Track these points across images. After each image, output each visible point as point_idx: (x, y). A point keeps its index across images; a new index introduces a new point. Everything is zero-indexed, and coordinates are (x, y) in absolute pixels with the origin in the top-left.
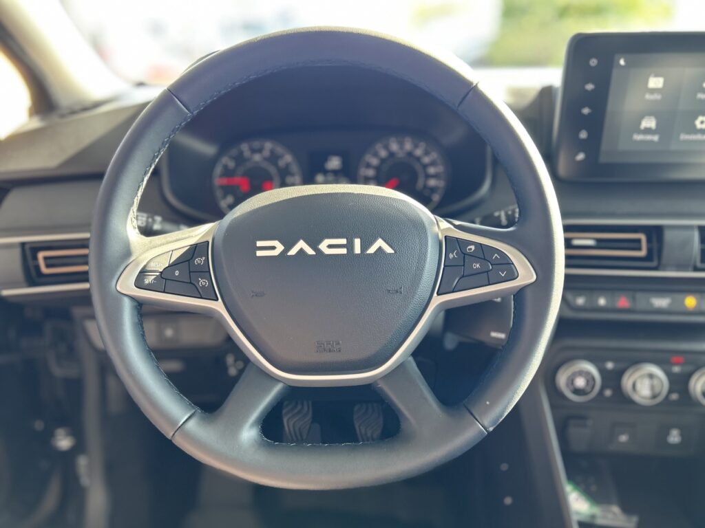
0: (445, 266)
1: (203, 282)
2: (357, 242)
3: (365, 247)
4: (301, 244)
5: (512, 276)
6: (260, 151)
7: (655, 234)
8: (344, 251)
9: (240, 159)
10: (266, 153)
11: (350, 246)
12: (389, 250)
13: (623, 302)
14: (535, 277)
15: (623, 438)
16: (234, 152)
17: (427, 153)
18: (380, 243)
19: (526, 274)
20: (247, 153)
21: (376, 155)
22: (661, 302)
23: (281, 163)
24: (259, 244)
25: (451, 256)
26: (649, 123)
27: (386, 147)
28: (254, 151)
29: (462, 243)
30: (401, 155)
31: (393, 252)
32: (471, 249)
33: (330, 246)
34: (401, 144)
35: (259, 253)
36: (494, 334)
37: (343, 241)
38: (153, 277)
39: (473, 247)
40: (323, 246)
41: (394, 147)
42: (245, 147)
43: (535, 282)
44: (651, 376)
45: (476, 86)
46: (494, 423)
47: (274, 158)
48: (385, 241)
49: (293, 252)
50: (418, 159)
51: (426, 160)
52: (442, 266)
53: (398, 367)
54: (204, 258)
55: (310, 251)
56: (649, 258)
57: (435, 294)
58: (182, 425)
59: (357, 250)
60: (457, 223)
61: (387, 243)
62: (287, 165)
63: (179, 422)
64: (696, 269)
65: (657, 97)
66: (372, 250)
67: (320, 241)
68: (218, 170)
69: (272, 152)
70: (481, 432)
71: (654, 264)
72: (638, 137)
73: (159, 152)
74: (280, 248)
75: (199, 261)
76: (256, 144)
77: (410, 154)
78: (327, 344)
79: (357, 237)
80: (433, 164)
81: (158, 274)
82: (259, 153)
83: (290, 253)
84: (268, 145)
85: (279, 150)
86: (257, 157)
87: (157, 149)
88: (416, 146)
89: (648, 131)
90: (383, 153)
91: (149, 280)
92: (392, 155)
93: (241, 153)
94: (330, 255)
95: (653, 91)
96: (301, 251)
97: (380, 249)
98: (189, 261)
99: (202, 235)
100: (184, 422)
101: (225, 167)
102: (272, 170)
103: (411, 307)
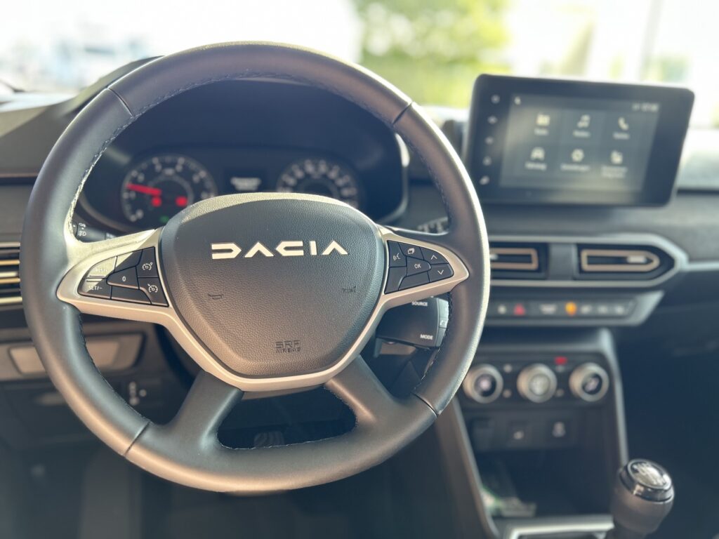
0: (390, 268)
1: (153, 288)
2: (313, 244)
3: (320, 248)
4: (258, 247)
5: (448, 274)
6: (173, 165)
7: (543, 249)
8: (301, 253)
9: (150, 173)
10: (179, 168)
11: (306, 248)
12: (342, 252)
13: (519, 310)
14: (468, 274)
15: (519, 435)
16: (144, 165)
17: (340, 176)
18: (334, 245)
19: (460, 272)
20: (158, 168)
21: (292, 175)
22: (549, 309)
23: (196, 179)
24: (215, 247)
25: (395, 258)
26: (538, 153)
27: (302, 168)
28: (165, 165)
29: (403, 248)
30: (316, 176)
31: (346, 253)
32: (411, 252)
33: (287, 248)
34: (316, 166)
35: (215, 256)
36: (423, 336)
37: (300, 244)
38: (96, 283)
39: (413, 250)
40: (281, 248)
41: (310, 168)
42: (155, 160)
43: (467, 279)
44: (542, 375)
45: (410, 105)
46: (443, 407)
47: (187, 173)
48: (339, 243)
49: (250, 254)
50: (333, 181)
51: (340, 182)
52: (388, 267)
53: (350, 364)
54: (151, 263)
55: (268, 254)
56: (538, 270)
57: (383, 293)
58: (138, 437)
59: (314, 252)
60: (396, 229)
61: (341, 245)
62: (202, 181)
63: (135, 434)
64: (575, 279)
65: (544, 132)
66: (327, 252)
67: (278, 244)
68: (127, 183)
69: (184, 166)
70: (433, 415)
71: (542, 275)
72: (530, 166)
73: (99, 154)
74: (236, 250)
75: (147, 266)
76: (168, 159)
77: (325, 176)
78: (286, 345)
79: (313, 240)
80: (347, 186)
81: (100, 280)
82: (172, 168)
83: (247, 256)
84: (181, 160)
85: (193, 165)
86: (169, 172)
87: (97, 151)
88: (330, 169)
89: (537, 161)
90: (299, 174)
91: (91, 286)
92: (307, 176)
93: (153, 166)
94: (288, 257)
95: (542, 127)
96: (259, 253)
97: (334, 251)
98: (135, 266)
99: (144, 241)
100: (140, 434)
101: (134, 180)
102: (186, 185)
103: (364, 304)
